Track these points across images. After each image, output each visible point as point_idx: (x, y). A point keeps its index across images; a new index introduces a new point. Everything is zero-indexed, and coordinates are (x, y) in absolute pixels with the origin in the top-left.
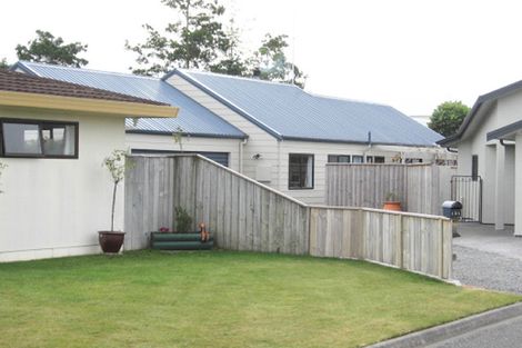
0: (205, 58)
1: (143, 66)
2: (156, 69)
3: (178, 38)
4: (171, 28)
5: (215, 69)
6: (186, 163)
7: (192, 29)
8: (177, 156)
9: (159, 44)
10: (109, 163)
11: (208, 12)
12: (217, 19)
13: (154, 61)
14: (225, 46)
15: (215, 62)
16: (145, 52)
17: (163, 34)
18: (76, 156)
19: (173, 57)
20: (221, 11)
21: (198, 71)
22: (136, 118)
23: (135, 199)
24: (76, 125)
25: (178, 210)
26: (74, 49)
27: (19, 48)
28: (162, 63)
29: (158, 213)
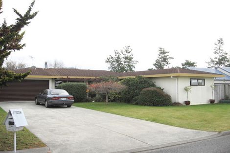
0: (224, 64)
1: (209, 66)
2: (213, 67)
3: (217, 60)
4: (215, 58)
5: (226, 66)
6: (227, 86)
7: (220, 58)
8: (225, 85)
9: (213, 61)
10: (211, 86)
11: (224, 54)
12: (226, 56)
13: (212, 65)
14: (228, 61)
15: (226, 65)
16: (210, 63)
17: (214, 59)
18: (204, 85)
19: (216, 64)
20: (227, 54)
21: (222, 66)
22: (216, 77)
23: (216, 93)
24: (204, 79)
25: (225, 95)
26: (194, 63)
27: (182, 64)
28: (214, 65)
29: (221, 96)
